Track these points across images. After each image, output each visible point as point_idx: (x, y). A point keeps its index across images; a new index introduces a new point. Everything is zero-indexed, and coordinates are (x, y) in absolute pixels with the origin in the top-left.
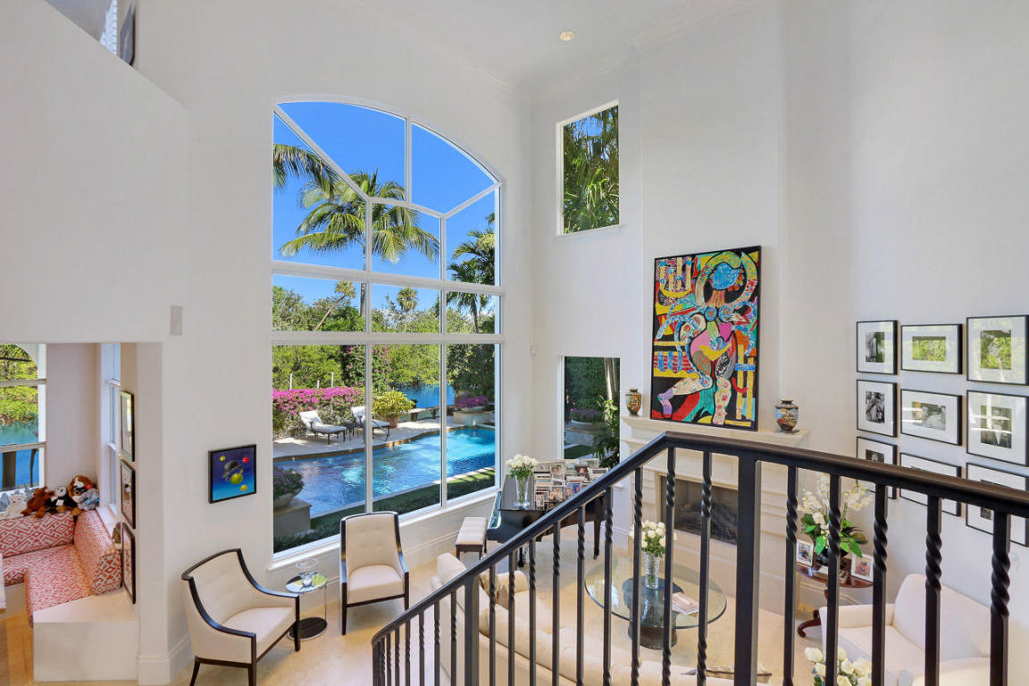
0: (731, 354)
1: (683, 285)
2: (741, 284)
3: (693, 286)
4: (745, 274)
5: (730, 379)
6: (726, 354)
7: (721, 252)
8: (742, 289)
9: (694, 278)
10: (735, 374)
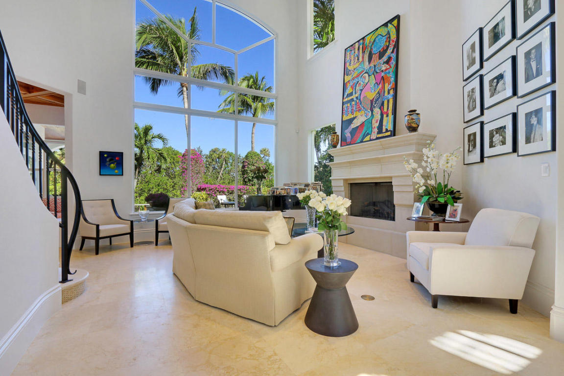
0: (381, 92)
1: (358, 59)
2: (387, 44)
3: (363, 58)
4: (390, 37)
5: (380, 108)
6: (378, 93)
7: (377, 29)
8: (388, 47)
9: (364, 52)
10: (383, 104)
